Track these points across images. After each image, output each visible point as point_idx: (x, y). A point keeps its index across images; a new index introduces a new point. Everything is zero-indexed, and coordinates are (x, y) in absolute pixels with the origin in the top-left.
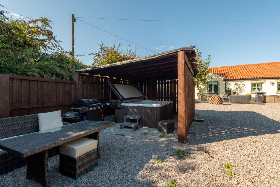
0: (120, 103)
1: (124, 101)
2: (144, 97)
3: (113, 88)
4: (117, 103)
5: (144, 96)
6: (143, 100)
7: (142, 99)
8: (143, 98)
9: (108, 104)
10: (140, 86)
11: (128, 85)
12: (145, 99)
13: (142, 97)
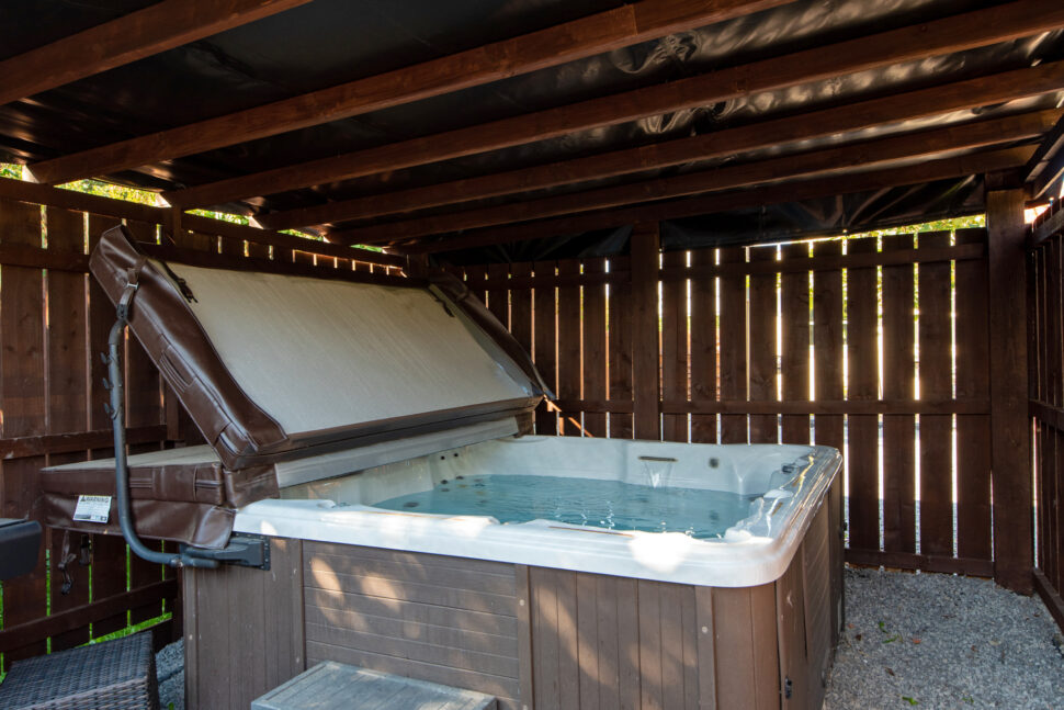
0: (227, 506)
1: (284, 473)
2: (536, 402)
3: (144, 305)
4: (189, 496)
5: (537, 390)
6: (524, 430)
7: (512, 424)
8: (522, 418)
9: (93, 509)
10: (498, 308)
11: (376, 290)
12: (546, 426)
13: (515, 410)
